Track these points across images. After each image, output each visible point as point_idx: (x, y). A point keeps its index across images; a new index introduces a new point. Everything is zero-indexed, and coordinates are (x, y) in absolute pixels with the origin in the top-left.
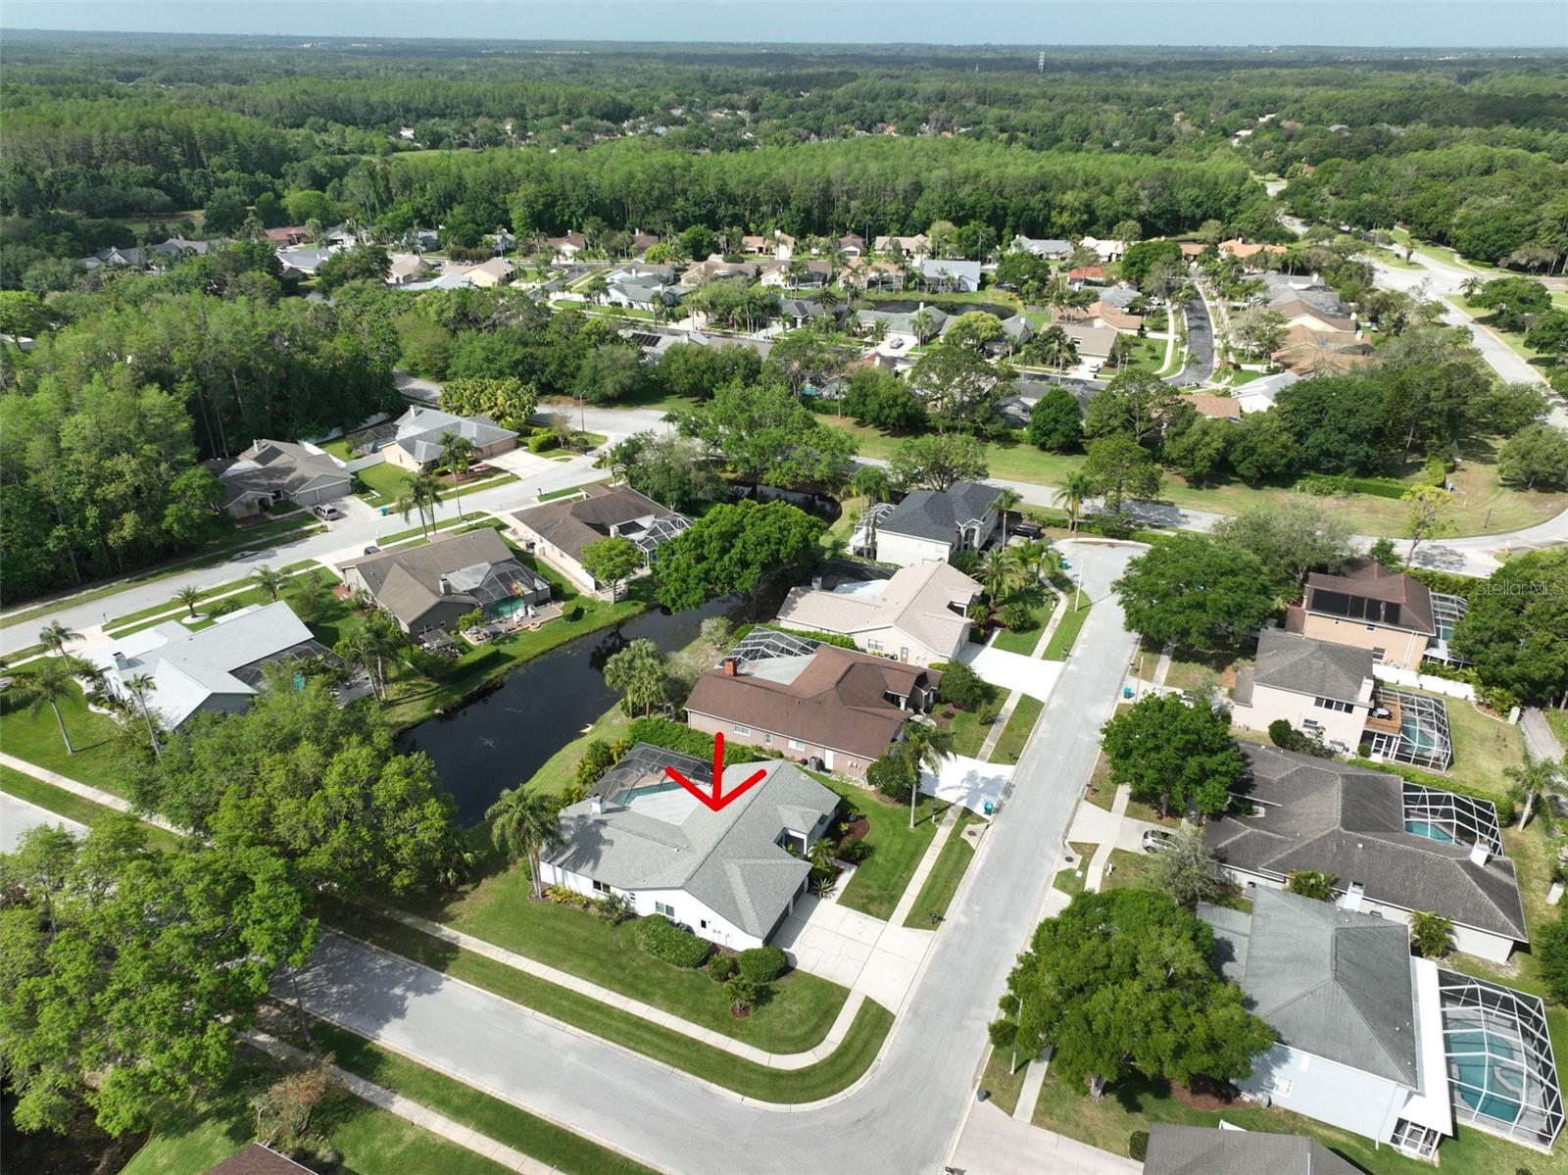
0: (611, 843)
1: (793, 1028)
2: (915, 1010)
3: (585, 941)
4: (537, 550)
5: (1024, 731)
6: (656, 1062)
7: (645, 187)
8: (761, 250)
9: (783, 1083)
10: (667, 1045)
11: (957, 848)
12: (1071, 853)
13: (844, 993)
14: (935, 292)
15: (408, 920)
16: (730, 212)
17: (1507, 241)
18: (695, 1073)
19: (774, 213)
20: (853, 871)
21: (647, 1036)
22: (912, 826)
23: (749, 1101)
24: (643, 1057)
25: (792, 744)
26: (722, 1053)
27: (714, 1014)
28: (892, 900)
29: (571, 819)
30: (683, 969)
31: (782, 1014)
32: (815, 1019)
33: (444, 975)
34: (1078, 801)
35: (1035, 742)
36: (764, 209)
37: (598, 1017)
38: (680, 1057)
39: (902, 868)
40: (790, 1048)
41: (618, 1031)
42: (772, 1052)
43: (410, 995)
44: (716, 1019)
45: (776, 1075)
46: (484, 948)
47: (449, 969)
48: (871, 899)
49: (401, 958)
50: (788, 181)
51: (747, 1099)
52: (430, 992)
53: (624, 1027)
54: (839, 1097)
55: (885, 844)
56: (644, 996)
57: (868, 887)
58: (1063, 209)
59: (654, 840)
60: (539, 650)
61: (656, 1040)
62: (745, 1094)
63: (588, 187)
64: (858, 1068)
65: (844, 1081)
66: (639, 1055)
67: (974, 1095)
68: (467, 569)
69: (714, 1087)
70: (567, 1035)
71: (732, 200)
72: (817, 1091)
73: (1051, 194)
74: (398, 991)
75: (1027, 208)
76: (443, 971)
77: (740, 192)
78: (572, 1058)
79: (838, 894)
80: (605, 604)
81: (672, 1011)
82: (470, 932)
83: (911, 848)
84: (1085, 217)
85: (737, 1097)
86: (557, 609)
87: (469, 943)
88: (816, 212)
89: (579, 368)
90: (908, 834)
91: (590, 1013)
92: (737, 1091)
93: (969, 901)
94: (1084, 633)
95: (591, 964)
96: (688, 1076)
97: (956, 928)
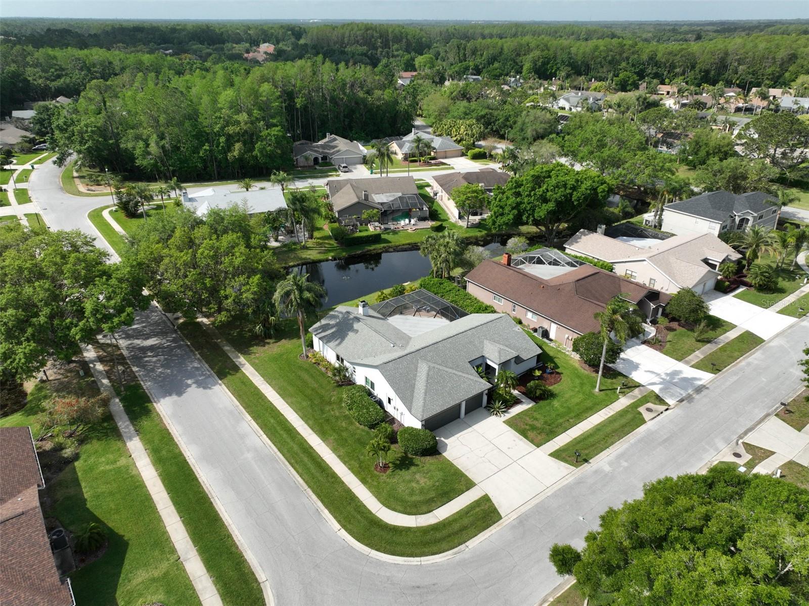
0: (357, 331)
2: (522, 520)
3: (313, 390)
4: (438, 197)
5: (736, 354)
6: (300, 479)
7: (604, 54)
8: (668, 93)
9: (376, 530)
10: (314, 471)
11: (629, 416)
12: (741, 450)
13: (469, 485)
15: (226, 348)
16: (654, 71)
18: (319, 496)
19: (683, 73)
20: (530, 406)
21: (306, 459)
22: (597, 390)
23: (344, 534)
24: (294, 473)
25: (530, 315)
26: (348, 491)
27: (361, 463)
28: (551, 433)
29: (341, 313)
30: (362, 427)
31: (410, 481)
32: (432, 494)
33: (220, 382)
34: (767, 415)
35: (743, 363)
36: (678, 70)
37: (285, 436)
38: (317, 482)
39: (573, 415)
40: (399, 508)
41: (290, 450)
42: (384, 505)
43: (194, 386)
44: (360, 467)
45: (375, 523)
46: (253, 375)
47: (225, 380)
48: (533, 428)
49: (207, 365)
50: (697, 55)
51: (343, 531)
52: (205, 388)
53: (296, 448)
55: (567, 396)
56: (322, 434)
57: (536, 419)
59: (383, 336)
60: (407, 242)
61: (310, 465)
62: (344, 526)
63: (569, 53)
64: (444, 545)
65: (426, 550)
66: (292, 470)
68: (388, 194)
69: (326, 513)
70: (259, 440)
71: (657, 64)
72: (398, 548)
74: (189, 382)
76: (221, 379)
77: (664, 60)
78: (249, 456)
79: (508, 416)
80: (461, 227)
81: (334, 450)
82: (252, 364)
83: (588, 403)
85: (339, 527)
86: (430, 224)
87: (248, 370)
88: (713, 72)
89: (515, 123)
90: (591, 395)
91: (282, 433)
92: (339, 522)
93: (620, 456)
95: (306, 404)
96: (314, 497)
97: (596, 472)
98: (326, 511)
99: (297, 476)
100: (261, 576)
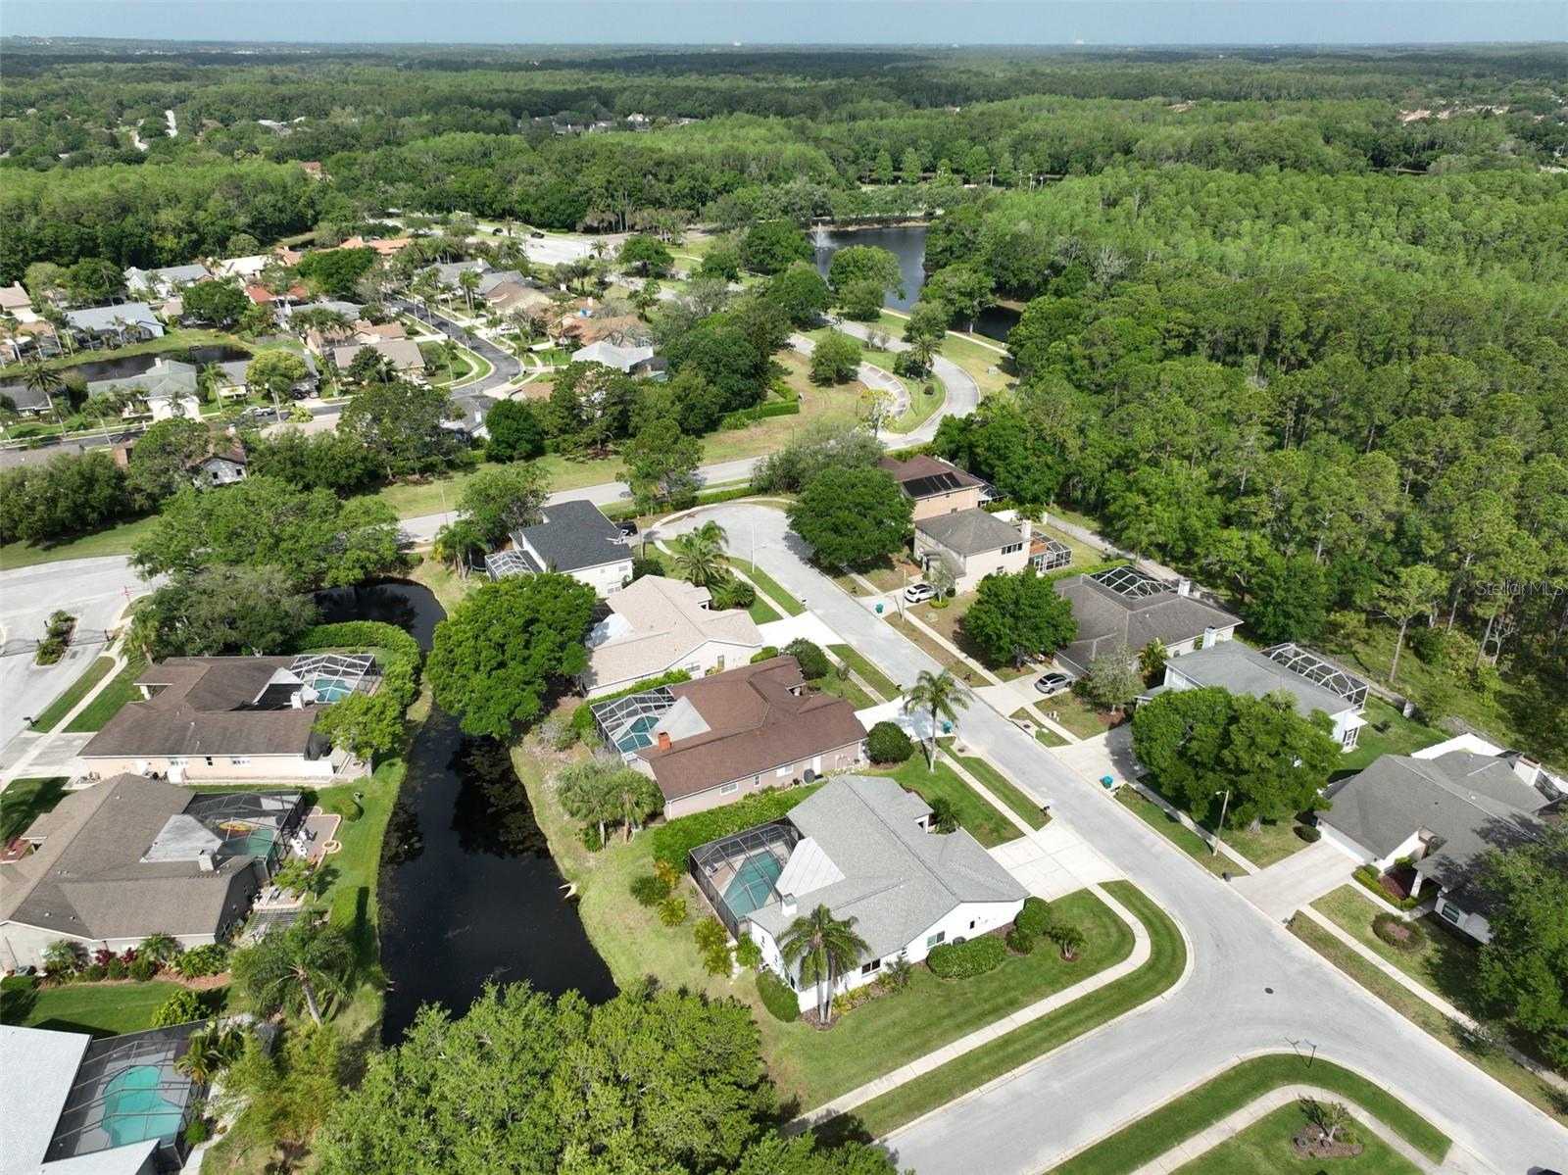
1: (1108, 935)
2: (1126, 868)
3: (912, 1015)
5: (864, 665)
6: (1093, 1032)
9: (1159, 968)
10: (1082, 1015)
11: (972, 765)
12: (1021, 722)
13: (1087, 892)
14: (117, 346)
17: (572, 210)
21: (1063, 1023)
23: (1166, 995)
24: (1082, 1037)
26: (1109, 987)
27: (1063, 973)
28: (1006, 821)
30: (998, 968)
31: (1089, 934)
32: (1106, 920)
33: (877, 1142)
34: (970, 691)
35: (887, 671)
37: (1018, 1046)
38: (1098, 1014)
39: (973, 799)
40: (1128, 947)
41: (1045, 1040)
42: (1125, 958)
44: (1070, 974)
45: (1151, 966)
47: (873, 1133)
48: (997, 830)
53: (1043, 1034)
54: (1189, 946)
55: (940, 793)
56: (1013, 1005)
57: (982, 827)
58: (163, 231)
60: (374, 865)
61: (1073, 1019)
62: (1159, 993)
64: (1168, 923)
65: (1175, 935)
66: (1078, 1039)
67: (1222, 881)
68: (166, 834)
69: (1142, 1008)
70: (1024, 1076)
73: (141, 216)
75: (123, 235)
76: (871, 1139)
78: (1056, 1086)
80: (364, 780)
81: (1044, 996)
82: (831, 1097)
83: (955, 784)
84: (194, 236)
85: (1158, 998)
86: (325, 816)
87: (846, 1103)
90: (936, 777)
91: (1010, 1049)
92: (1154, 997)
94: (785, 586)
95: (947, 1024)
96: (1119, 1019)
98: (1140, 1008)
99: (1088, 1034)
100: (1233, 1061)
